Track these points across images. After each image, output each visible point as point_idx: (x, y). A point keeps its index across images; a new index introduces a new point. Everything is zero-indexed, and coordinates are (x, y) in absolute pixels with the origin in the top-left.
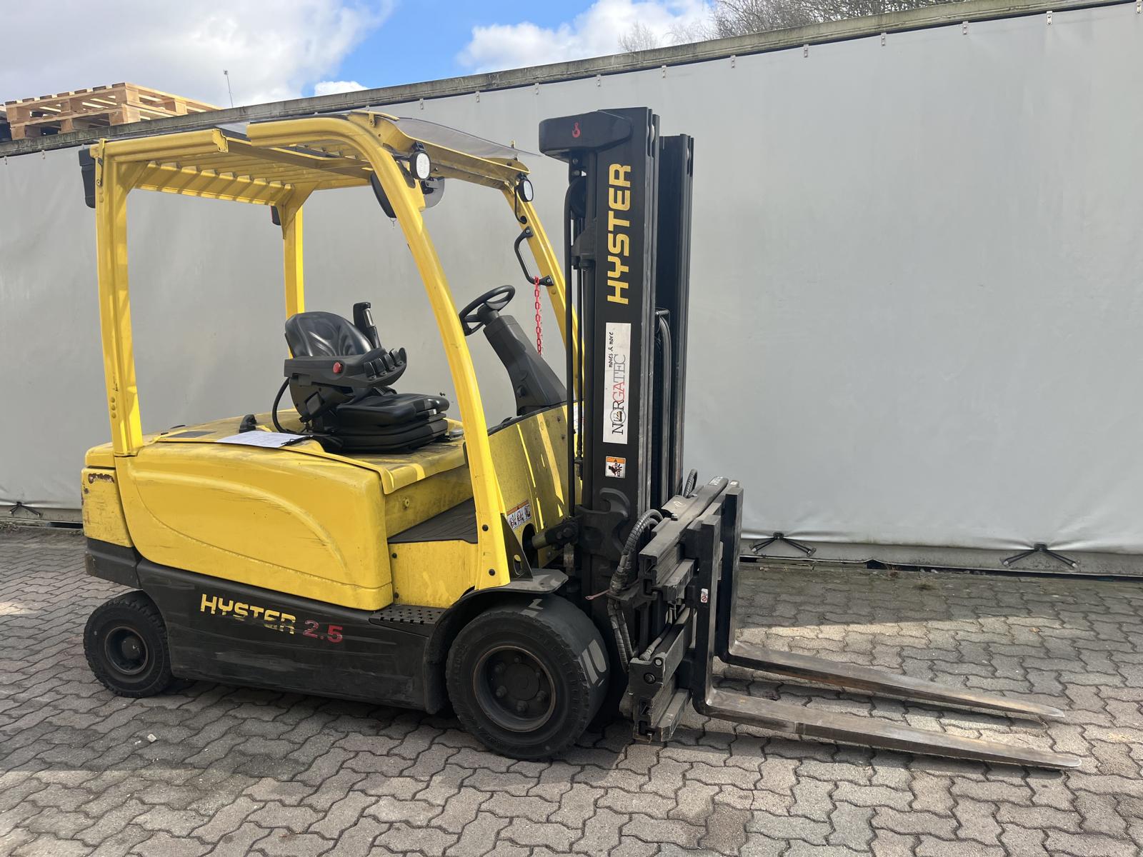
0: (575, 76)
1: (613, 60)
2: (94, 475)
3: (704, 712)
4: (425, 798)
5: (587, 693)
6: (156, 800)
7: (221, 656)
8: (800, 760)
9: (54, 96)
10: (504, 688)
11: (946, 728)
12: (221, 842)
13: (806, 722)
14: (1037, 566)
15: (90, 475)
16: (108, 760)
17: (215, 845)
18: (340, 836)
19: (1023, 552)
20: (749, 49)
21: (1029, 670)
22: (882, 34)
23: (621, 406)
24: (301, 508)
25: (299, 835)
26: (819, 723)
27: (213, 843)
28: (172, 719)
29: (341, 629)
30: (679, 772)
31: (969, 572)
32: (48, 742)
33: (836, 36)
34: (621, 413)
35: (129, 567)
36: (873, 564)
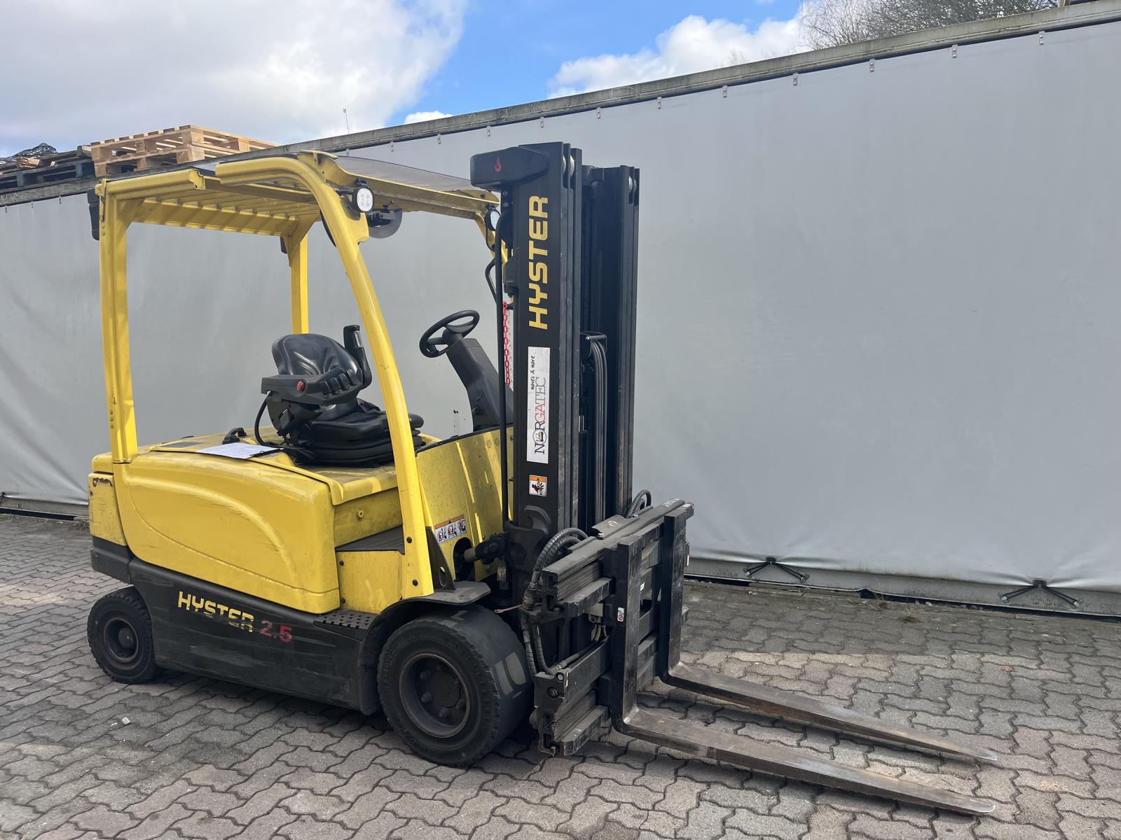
0: (577, 108)
1: (611, 93)
2: (96, 479)
3: (622, 729)
4: (339, 794)
5: (498, 704)
6: (109, 777)
7: (194, 649)
8: (709, 784)
9: (131, 137)
10: (430, 694)
11: (871, 763)
12: (148, 819)
13: (717, 746)
14: (1036, 604)
15: (94, 479)
16: (84, 738)
17: (142, 820)
18: (250, 823)
19: (1021, 588)
20: (740, 78)
21: (984, 710)
22: (871, 61)
23: (542, 427)
24: (260, 515)
25: (215, 819)
26: (730, 749)
27: (141, 819)
28: (151, 705)
29: (290, 629)
30: (585, 787)
31: (965, 606)
32: (41, 718)
33: (824, 64)
34: (542, 434)
35: (123, 563)
36: (866, 594)
